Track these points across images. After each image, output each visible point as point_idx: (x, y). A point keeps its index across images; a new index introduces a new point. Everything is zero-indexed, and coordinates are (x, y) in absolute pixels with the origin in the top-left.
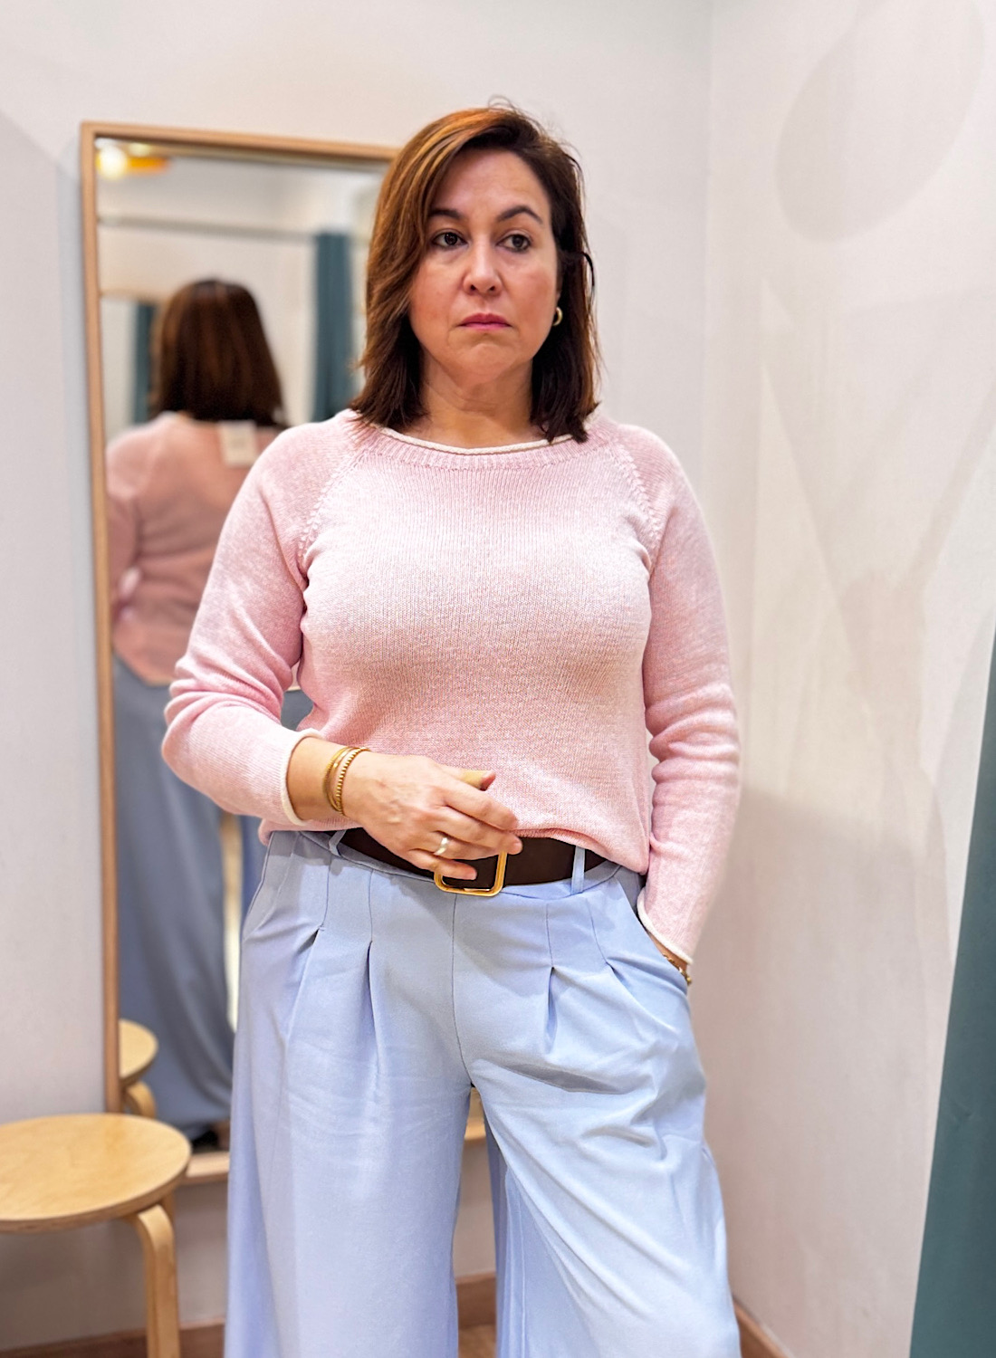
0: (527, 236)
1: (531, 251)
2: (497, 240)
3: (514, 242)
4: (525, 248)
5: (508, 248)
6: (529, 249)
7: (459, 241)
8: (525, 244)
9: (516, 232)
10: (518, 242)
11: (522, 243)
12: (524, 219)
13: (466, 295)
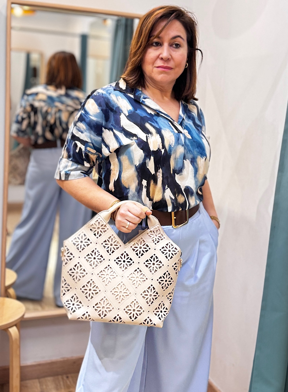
0: (179, 44)
1: (181, 48)
2: (171, 45)
3: (176, 45)
4: (179, 47)
5: (173, 47)
6: (180, 47)
7: (159, 44)
8: (179, 46)
9: (176, 43)
10: (177, 45)
11: (178, 46)
12: (179, 39)
13: (160, 60)
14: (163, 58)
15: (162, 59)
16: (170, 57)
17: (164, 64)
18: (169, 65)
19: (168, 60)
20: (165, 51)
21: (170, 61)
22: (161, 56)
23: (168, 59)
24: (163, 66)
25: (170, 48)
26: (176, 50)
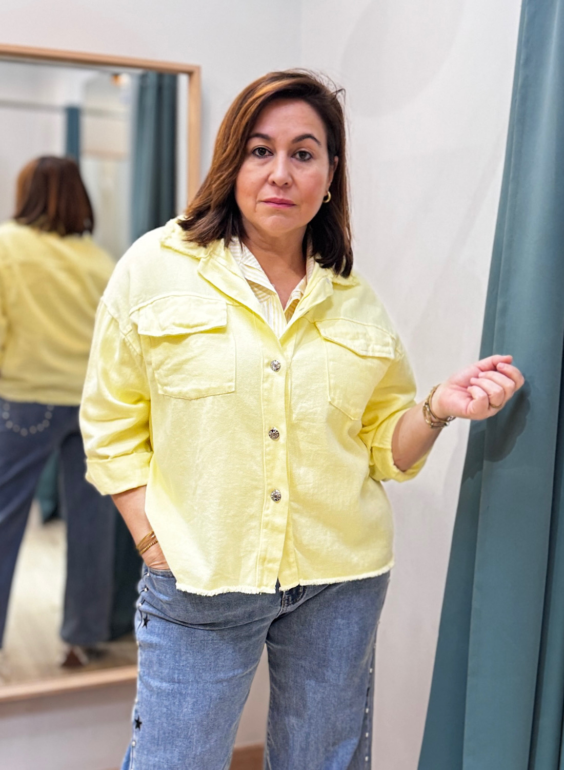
6: (310, 160)
12: (309, 142)
13: (270, 186)
14: (276, 182)
15: (273, 183)
16: (289, 180)
17: (278, 194)
18: (287, 198)
19: (286, 186)
20: (278, 167)
21: (290, 188)
22: (271, 178)
23: (286, 184)
24: (275, 199)
25: (291, 161)
26: (304, 165)
